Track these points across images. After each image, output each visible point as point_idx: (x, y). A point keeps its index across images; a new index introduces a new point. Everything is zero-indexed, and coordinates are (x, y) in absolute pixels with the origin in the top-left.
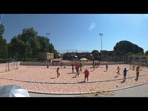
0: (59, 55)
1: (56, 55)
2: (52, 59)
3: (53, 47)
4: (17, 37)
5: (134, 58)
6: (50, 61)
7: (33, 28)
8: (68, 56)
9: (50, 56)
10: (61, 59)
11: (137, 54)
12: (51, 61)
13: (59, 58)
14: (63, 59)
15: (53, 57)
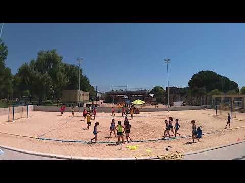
0: (99, 95)
1: (93, 96)
2: (86, 101)
3: (88, 82)
4: (28, 64)
5: (222, 99)
6: (82, 105)
7: (55, 50)
8: (112, 97)
9: (83, 96)
10: (102, 101)
11: (228, 92)
12: (85, 105)
13: (98, 99)
14: (104, 102)
15: (87, 98)
